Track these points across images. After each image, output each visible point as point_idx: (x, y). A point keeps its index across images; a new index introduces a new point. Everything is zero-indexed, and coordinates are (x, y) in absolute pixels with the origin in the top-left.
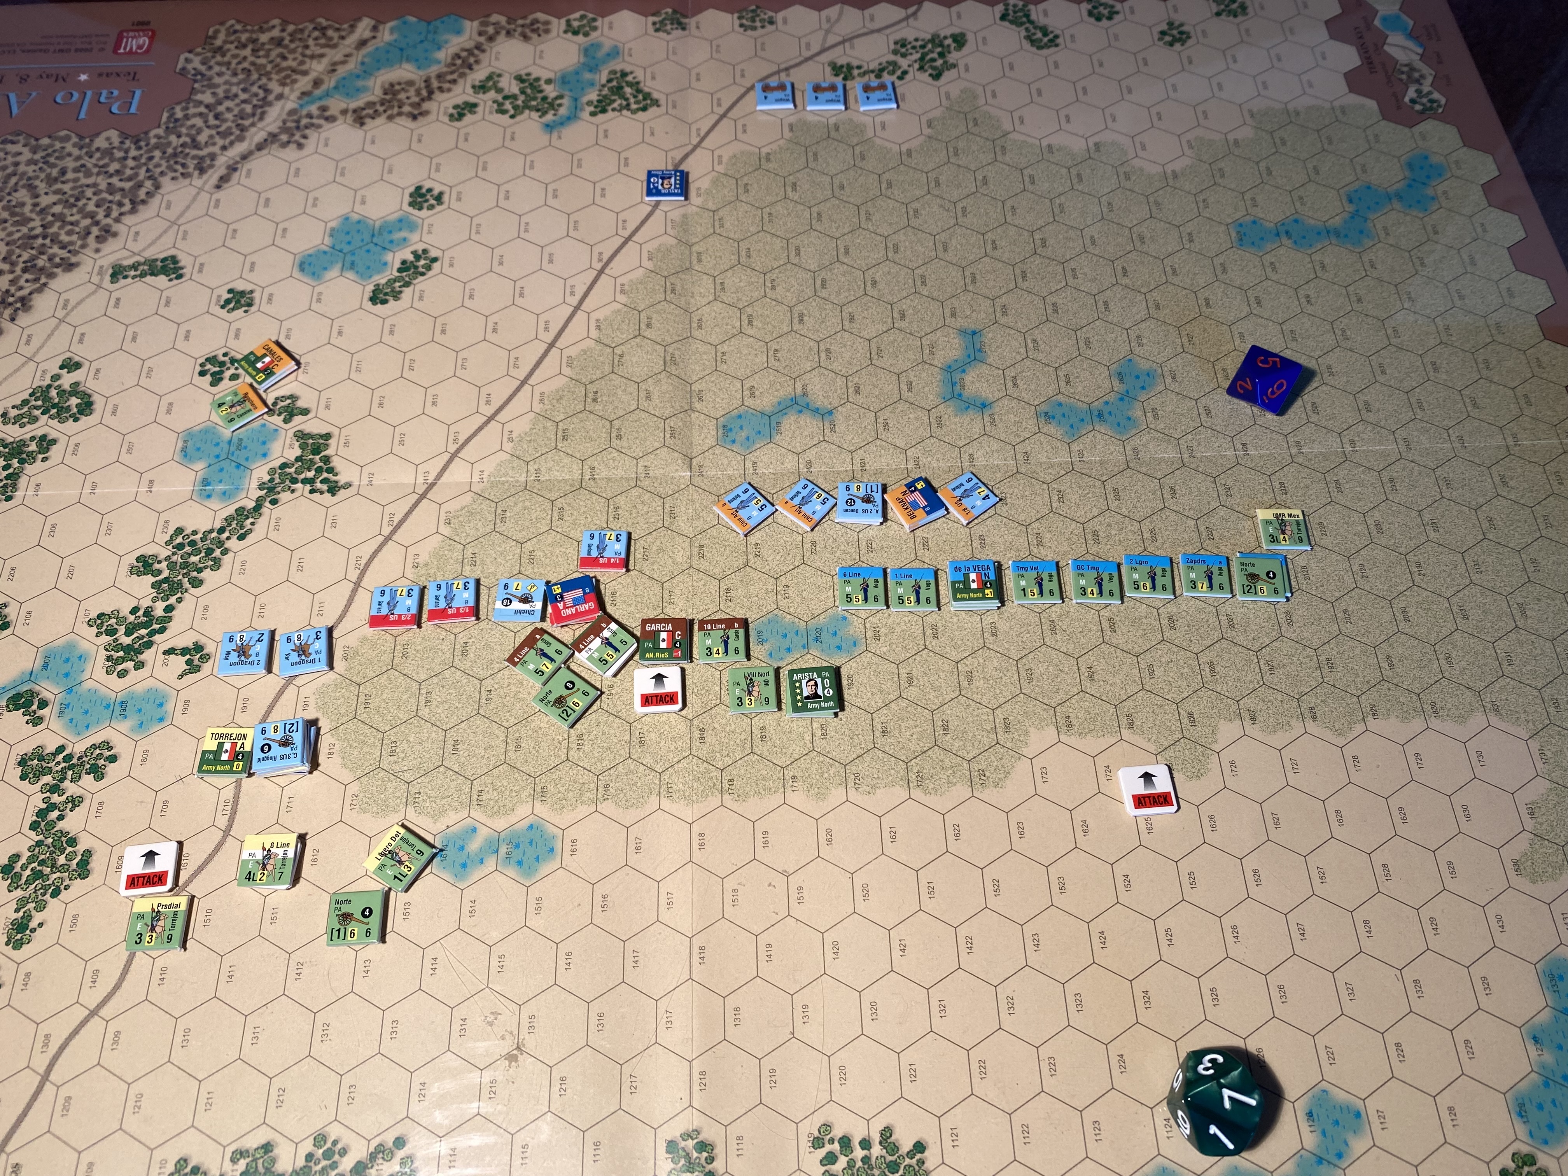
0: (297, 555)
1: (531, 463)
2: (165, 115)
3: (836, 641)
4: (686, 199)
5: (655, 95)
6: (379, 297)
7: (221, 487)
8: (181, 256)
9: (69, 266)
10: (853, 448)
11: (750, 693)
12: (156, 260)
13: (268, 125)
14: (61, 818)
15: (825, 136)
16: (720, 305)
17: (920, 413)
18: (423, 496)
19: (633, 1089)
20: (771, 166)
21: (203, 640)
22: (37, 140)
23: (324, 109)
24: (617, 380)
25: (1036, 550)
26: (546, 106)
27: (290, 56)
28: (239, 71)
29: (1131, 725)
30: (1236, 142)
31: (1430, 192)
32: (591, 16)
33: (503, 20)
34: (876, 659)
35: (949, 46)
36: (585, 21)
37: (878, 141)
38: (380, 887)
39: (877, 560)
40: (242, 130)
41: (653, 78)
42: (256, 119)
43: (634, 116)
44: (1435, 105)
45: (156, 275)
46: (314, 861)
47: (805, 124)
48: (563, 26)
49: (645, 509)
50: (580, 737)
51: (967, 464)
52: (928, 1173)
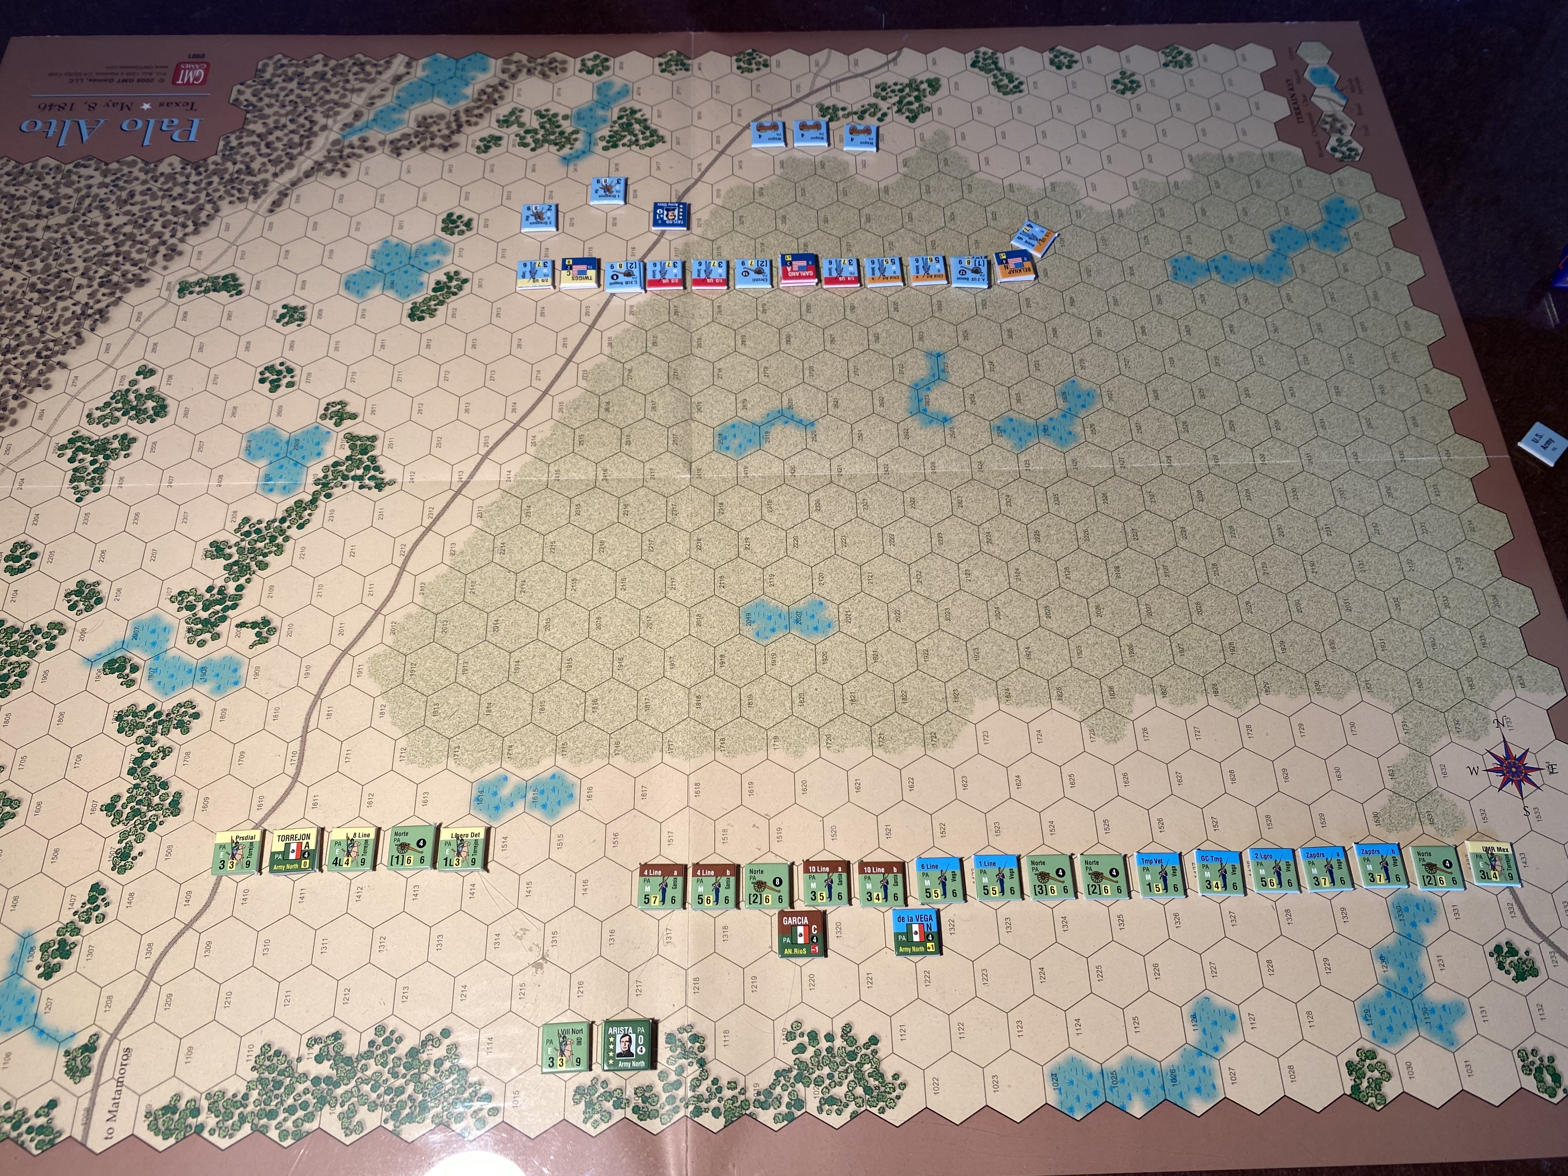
0: (349, 543)
1: (552, 465)
2: (222, 143)
3: (814, 622)
4: (688, 229)
5: (661, 132)
6: (415, 314)
7: (281, 482)
8: (239, 274)
9: (141, 282)
10: (832, 456)
12: (218, 277)
13: (315, 153)
14: (154, 765)
15: (812, 173)
16: (718, 327)
17: (890, 425)
18: (458, 492)
19: (639, 992)
20: (763, 200)
21: (270, 616)
22: (107, 164)
23: (364, 140)
24: (626, 392)
25: (985, 548)
26: (563, 140)
27: (333, 90)
28: (287, 103)
29: (1060, 697)
30: (1176, 184)
32: (603, 56)
33: (524, 58)
34: (847, 639)
35: (924, 90)
36: (598, 61)
37: (859, 178)
39: (850, 553)
40: (291, 159)
41: (659, 116)
42: (304, 148)
43: (642, 151)
44: (1353, 153)
45: (218, 291)
46: (370, 803)
47: (794, 160)
48: (579, 66)
49: (651, 506)
50: (595, 701)
51: (929, 471)
52: (880, 1061)
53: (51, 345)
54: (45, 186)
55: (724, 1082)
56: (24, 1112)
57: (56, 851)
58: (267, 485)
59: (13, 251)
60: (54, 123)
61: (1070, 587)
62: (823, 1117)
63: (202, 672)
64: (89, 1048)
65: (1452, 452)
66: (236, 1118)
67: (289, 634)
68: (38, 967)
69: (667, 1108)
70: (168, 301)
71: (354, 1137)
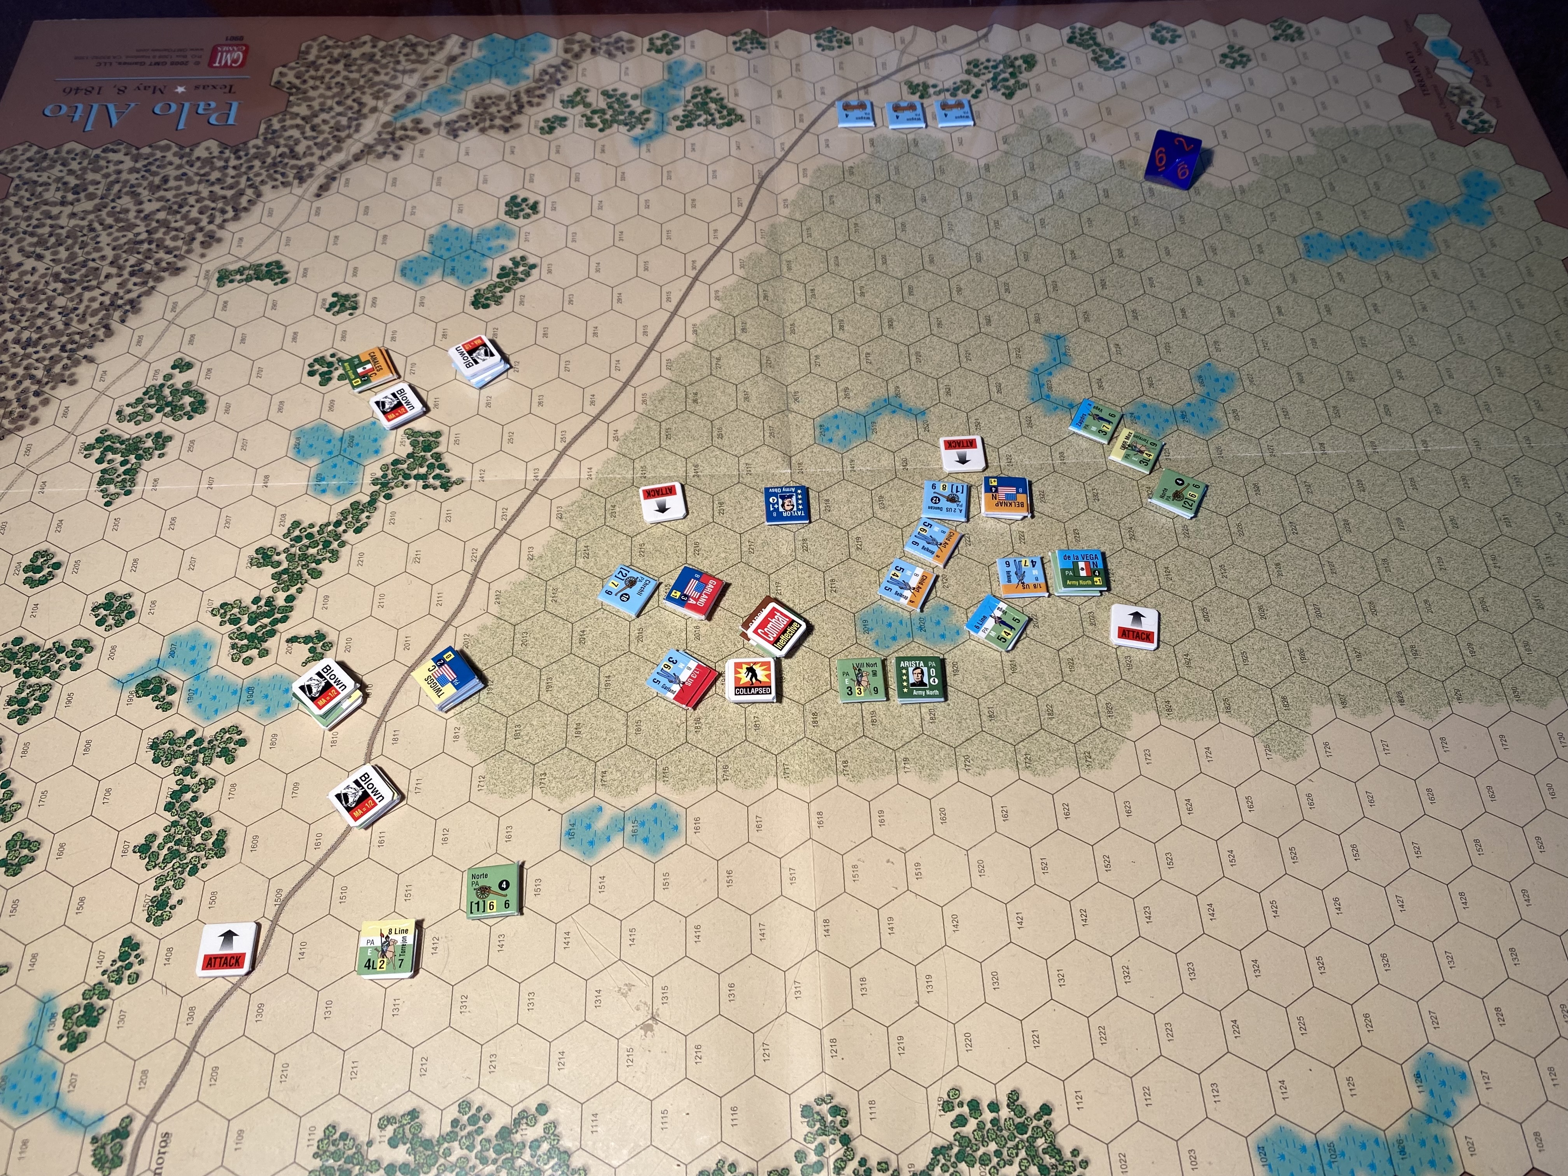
0: (413, 548)
1: (637, 461)
2: (263, 127)
3: (940, 630)
5: (739, 111)
6: (480, 301)
8: (285, 261)
9: (176, 271)
11: (859, 683)
12: (261, 265)
13: (366, 136)
14: (195, 799)
15: (905, 151)
16: (812, 311)
17: (1010, 413)
18: (534, 492)
19: (766, 1056)
20: (854, 179)
21: (325, 629)
22: (138, 149)
23: (417, 122)
24: (716, 382)
25: (1129, 544)
26: (633, 120)
27: (383, 71)
28: (333, 85)
29: (1228, 709)
30: (1299, 159)
31: (1485, 207)
32: (672, 35)
33: (587, 38)
34: (979, 648)
35: (1020, 66)
36: (667, 40)
37: (957, 156)
39: (976, 553)
40: (339, 142)
41: (736, 95)
42: (352, 130)
43: (720, 131)
44: (1486, 126)
45: (262, 280)
46: (445, 840)
47: (885, 138)
48: (647, 45)
49: (749, 504)
50: (698, 720)
51: (1058, 462)
52: (1055, 1134)
53: (77, 337)
54: (71, 172)
55: (873, 1163)
57: (82, 900)
59: (35, 240)
60: (80, 107)
61: (1228, 587)
64: (121, 1133)
67: (348, 649)
68: (61, 1037)
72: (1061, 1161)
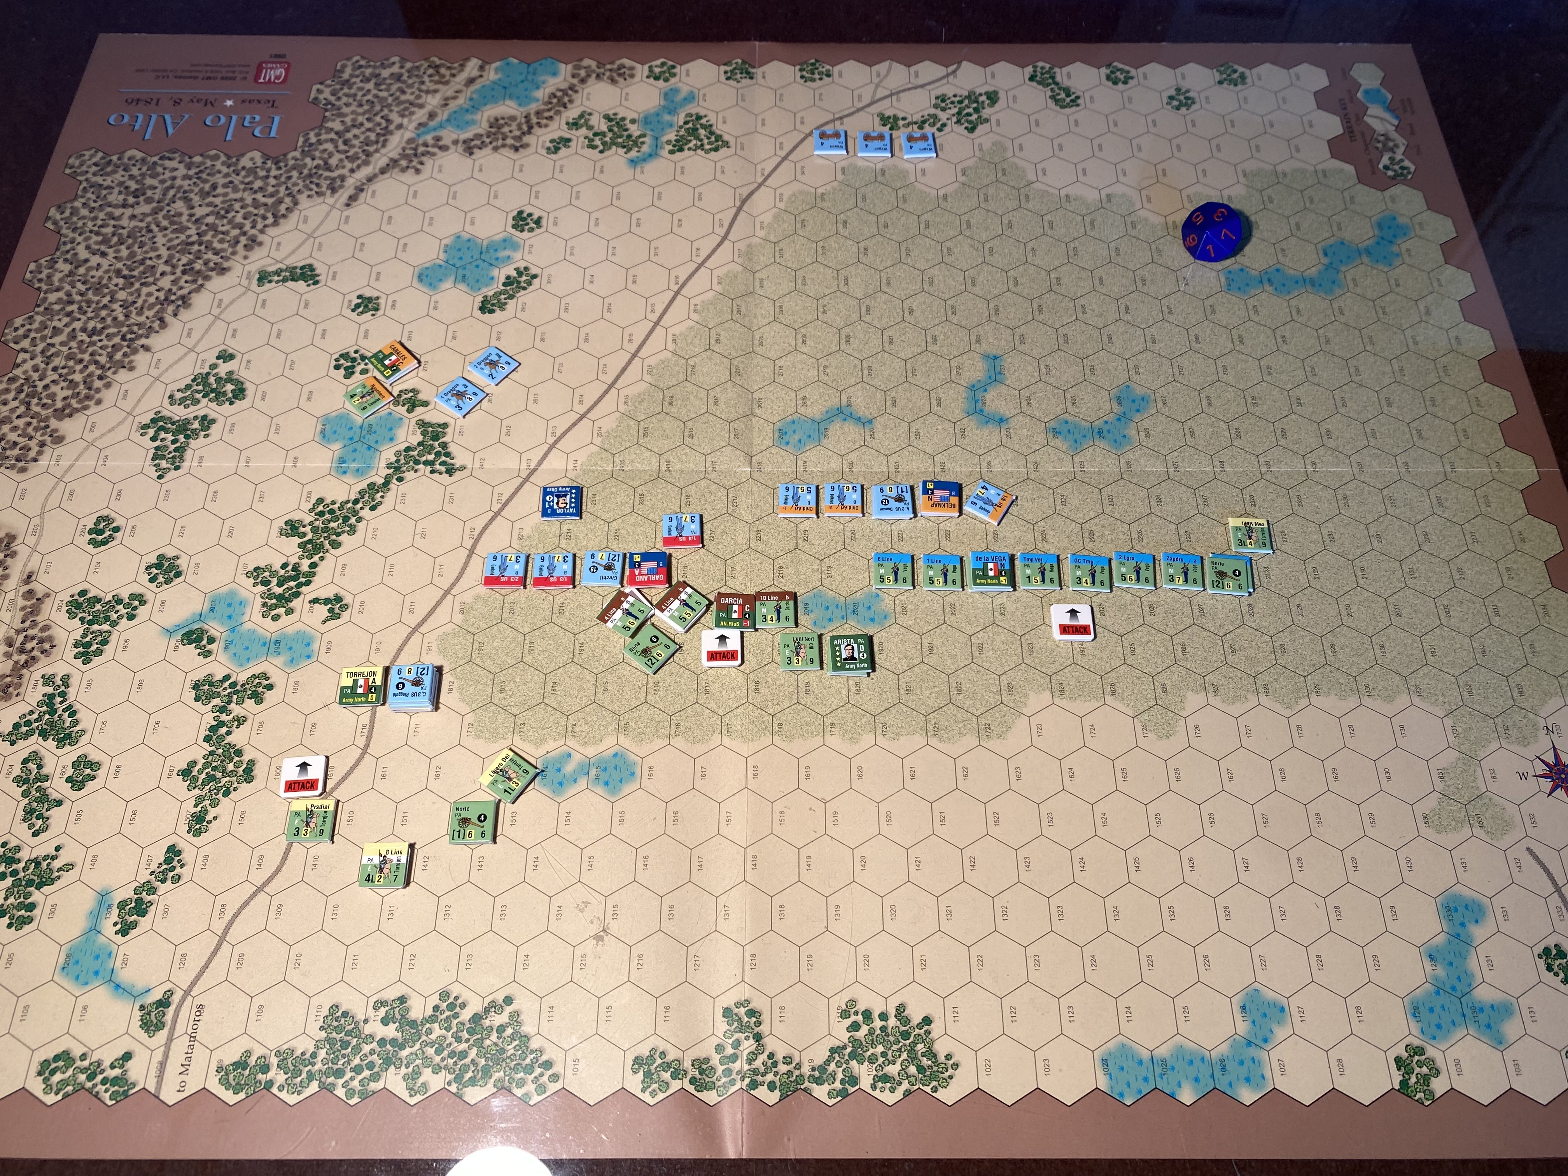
0: (420, 525)
1: (617, 455)
2: (301, 140)
3: (870, 614)
5: (726, 137)
6: (486, 307)
7: (354, 465)
8: (316, 265)
9: (223, 271)
10: (889, 453)
11: (798, 654)
12: (296, 268)
13: (389, 151)
14: (229, 733)
15: (873, 180)
16: (779, 325)
17: (947, 425)
18: (526, 480)
19: (697, 967)
20: (825, 205)
21: (342, 593)
22: (190, 157)
23: (438, 139)
24: (690, 387)
25: (1040, 545)
26: (630, 143)
27: (409, 91)
28: (364, 102)
29: (1113, 693)
30: (1230, 198)
32: (670, 63)
33: (593, 64)
34: (903, 630)
35: (983, 102)
36: (665, 68)
37: (918, 186)
38: (492, 799)
39: (907, 548)
40: (367, 156)
41: (724, 122)
42: (379, 145)
43: (708, 156)
44: (1405, 172)
45: (296, 281)
46: (437, 776)
47: (856, 166)
48: (646, 72)
49: (712, 497)
50: (656, 684)
51: (985, 470)
52: (933, 1041)
53: (135, 328)
54: (132, 177)
55: (779, 1057)
56: (99, 1063)
57: (134, 813)
58: (341, 467)
59: (100, 238)
62: (877, 1094)
63: (276, 645)
64: (163, 1003)
65: (1502, 465)
66: (304, 1075)
67: (361, 611)
68: (115, 924)
69: (724, 1080)
70: (248, 289)
71: (418, 1098)
72: (937, 1063)
